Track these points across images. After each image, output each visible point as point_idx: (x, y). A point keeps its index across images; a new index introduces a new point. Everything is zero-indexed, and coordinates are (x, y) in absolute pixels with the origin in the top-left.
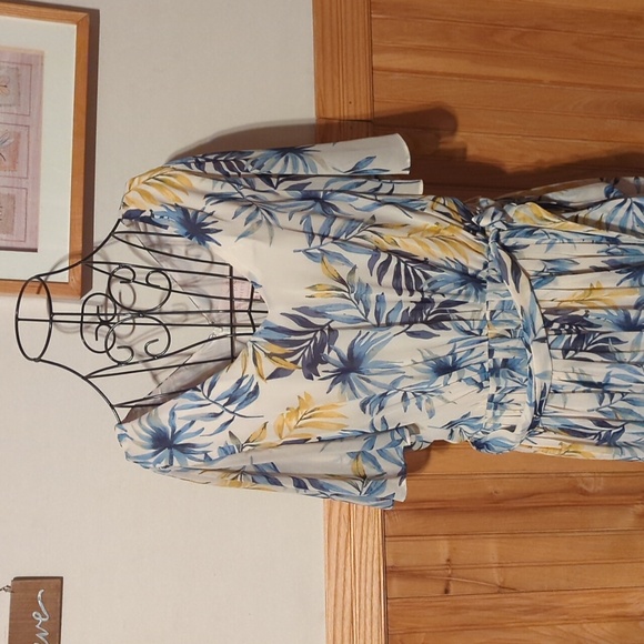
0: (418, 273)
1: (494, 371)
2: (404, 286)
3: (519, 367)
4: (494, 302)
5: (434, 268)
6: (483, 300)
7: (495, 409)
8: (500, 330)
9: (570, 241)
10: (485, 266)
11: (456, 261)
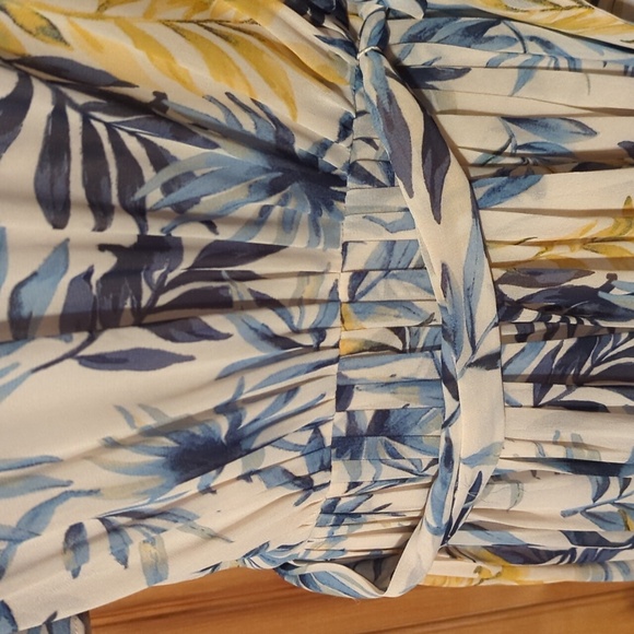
0: (132, 144)
1: (348, 445)
2: (77, 190)
3: (416, 431)
4: (366, 245)
5: (186, 129)
6: (332, 240)
7: (337, 524)
8: (374, 329)
9: (574, 66)
10: (346, 128)
11: (257, 111)
